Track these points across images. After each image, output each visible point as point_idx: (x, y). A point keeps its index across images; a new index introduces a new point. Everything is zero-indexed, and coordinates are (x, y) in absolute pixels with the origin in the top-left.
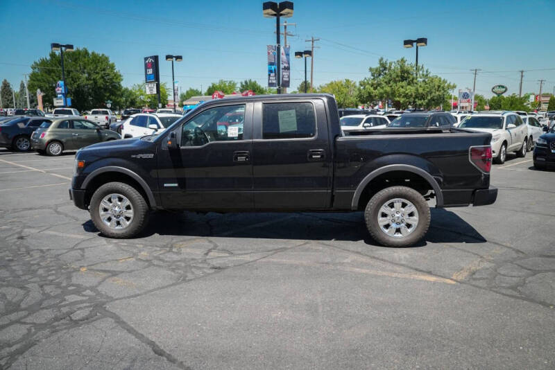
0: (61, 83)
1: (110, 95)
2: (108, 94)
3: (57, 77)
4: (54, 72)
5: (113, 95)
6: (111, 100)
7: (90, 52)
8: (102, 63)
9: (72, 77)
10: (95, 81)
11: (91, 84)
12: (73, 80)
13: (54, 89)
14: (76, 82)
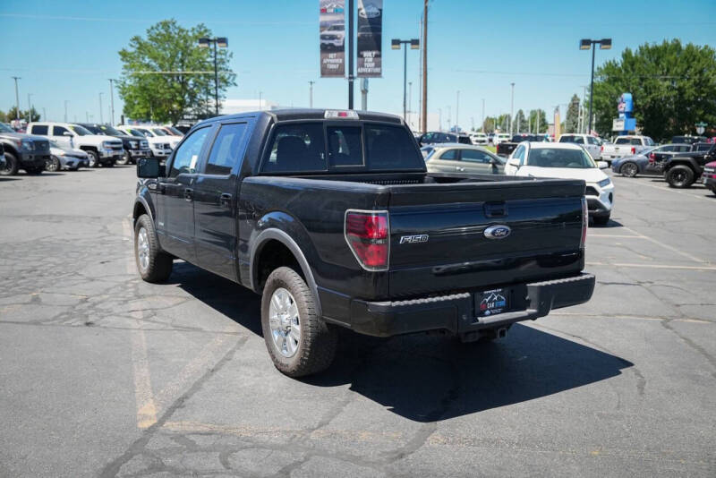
0: (627, 96)
1: (705, 114)
2: (701, 112)
3: (623, 87)
4: (621, 81)
5: (710, 113)
6: (705, 121)
7: (684, 46)
8: (699, 61)
9: (646, 88)
10: (681, 91)
11: (675, 96)
12: (646, 91)
13: (616, 105)
14: (651, 93)
